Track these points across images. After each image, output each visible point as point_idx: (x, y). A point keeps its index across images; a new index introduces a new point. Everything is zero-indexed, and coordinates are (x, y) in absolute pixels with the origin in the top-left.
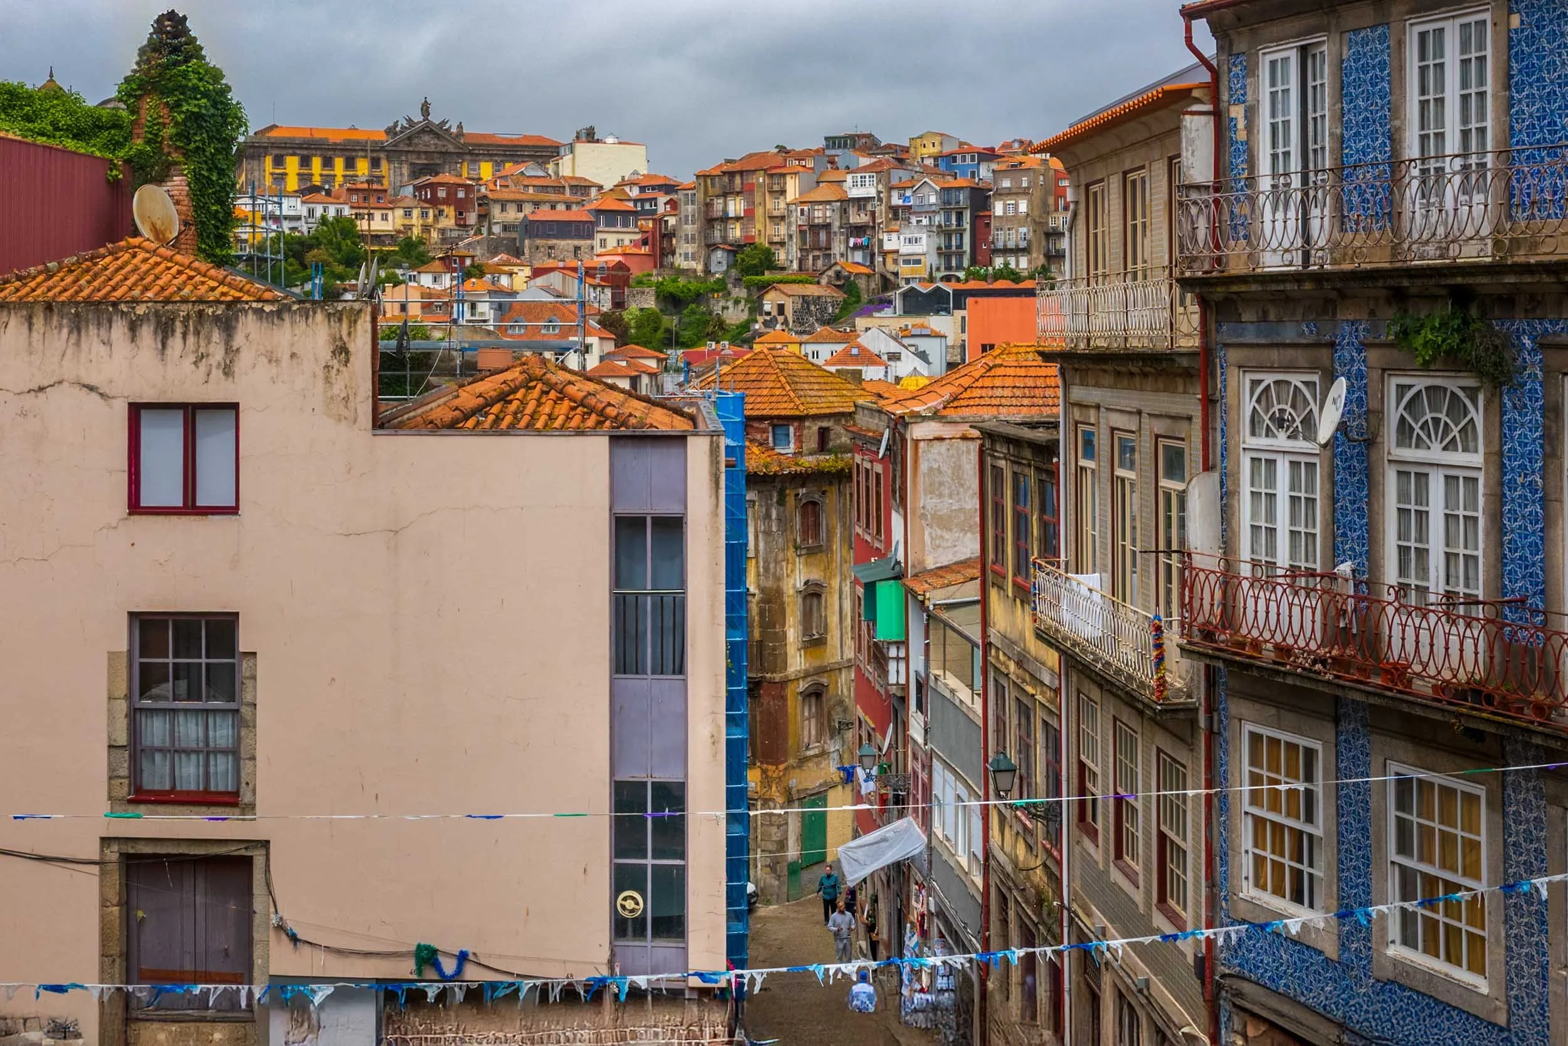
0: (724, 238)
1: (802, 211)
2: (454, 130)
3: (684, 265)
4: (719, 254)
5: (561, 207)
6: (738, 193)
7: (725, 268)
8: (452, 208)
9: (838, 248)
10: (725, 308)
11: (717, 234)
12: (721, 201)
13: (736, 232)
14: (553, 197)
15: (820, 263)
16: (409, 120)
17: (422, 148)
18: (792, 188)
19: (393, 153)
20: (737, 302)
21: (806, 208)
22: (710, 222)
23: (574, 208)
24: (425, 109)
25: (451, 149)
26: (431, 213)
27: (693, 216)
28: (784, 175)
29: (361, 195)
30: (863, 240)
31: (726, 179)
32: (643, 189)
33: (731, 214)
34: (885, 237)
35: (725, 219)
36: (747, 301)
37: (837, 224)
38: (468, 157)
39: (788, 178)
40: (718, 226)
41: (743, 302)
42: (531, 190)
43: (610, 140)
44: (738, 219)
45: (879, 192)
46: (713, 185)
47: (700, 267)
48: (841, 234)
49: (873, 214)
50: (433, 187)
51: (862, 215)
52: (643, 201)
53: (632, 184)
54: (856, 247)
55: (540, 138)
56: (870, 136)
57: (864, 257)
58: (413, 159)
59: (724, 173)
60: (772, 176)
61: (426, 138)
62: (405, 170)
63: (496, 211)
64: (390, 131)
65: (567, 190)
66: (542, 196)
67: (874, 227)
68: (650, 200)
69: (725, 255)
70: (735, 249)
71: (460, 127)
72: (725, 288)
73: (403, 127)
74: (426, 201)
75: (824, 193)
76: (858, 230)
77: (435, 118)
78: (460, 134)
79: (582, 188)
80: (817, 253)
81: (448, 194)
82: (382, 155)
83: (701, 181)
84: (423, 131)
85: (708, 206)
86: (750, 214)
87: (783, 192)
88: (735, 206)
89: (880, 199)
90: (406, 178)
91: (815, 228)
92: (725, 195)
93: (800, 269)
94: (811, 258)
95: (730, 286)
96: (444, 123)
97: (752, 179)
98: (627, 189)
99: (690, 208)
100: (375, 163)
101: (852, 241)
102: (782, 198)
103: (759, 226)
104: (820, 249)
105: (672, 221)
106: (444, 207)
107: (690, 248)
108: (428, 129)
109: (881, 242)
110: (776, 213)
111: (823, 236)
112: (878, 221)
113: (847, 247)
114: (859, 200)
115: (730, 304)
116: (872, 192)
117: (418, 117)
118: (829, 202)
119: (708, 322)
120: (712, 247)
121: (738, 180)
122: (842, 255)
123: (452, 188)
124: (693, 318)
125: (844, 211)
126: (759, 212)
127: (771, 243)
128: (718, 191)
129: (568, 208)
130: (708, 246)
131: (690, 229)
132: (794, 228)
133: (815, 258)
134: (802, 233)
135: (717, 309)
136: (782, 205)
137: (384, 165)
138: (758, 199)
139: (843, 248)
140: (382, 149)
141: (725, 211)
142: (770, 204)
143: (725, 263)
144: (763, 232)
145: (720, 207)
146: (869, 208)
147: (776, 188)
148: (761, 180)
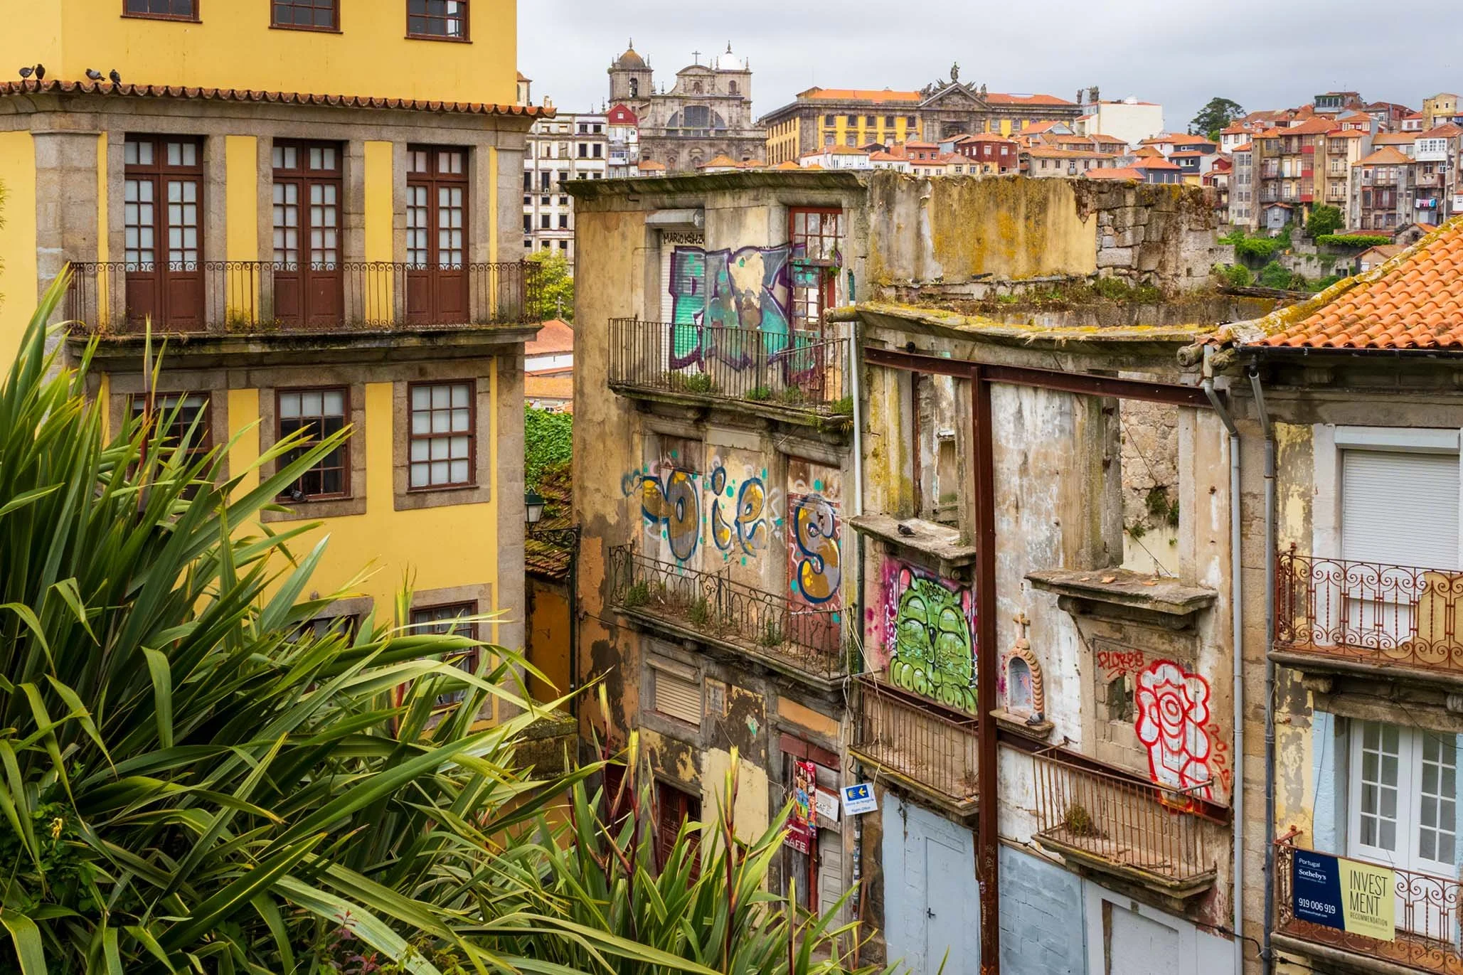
0: (1279, 197)
1: (1367, 174)
2: (979, 91)
3: (1238, 221)
4: (1277, 211)
5: (1093, 164)
6: (1295, 155)
7: (1282, 224)
8: (996, 164)
9: (1403, 208)
10: (1295, 264)
11: (1271, 192)
12: (1276, 162)
13: (1291, 191)
14: (1087, 154)
15: (1382, 222)
16: (941, 83)
17: (951, 108)
18: (1354, 151)
19: (926, 113)
20: (1310, 259)
21: (1370, 171)
22: (1265, 181)
23: (1105, 164)
24: (954, 73)
25: (977, 108)
26: (978, 168)
27: (1248, 176)
28: (1345, 139)
29: (917, 152)
30: (1430, 202)
31: (1282, 142)
32: (1177, 148)
33: (1287, 175)
34: (1456, 199)
35: (1280, 178)
36: (1320, 259)
37: (1402, 186)
38: (991, 116)
39: (1350, 142)
40: (1271, 185)
41: (1316, 259)
42: (1065, 147)
43: (1131, 100)
44: (1294, 179)
45: (1450, 157)
46: (1268, 147)
47: (1254, 223)
48: (1409, 195)
49: (1442, 178)
50: (980, 145)
51: (1429, 178)
52: (1179, 159)
53: (1162, 143)
54: (1422, 208)
55: (1048, 97)
56: (1357, 94)
57: (1430, 217)
58: (944, 117)
59: (1281, 136)
60: (1331, 139)
61: (956, 98)
62: (937, 127)
63: (1037, 166)
64: (925, 93)
65: (1097, 147)
66: (1075, 154)
67: (1443, 190)
68: (1187, 159)
69: (1283, 212)
70: (1293, 209)
71: (984, 88)
72: (1289, 245)
73: (936, 90)
74: (971, 156)
75: (1384, 156)
76: (1424, 192)
77: (963, 81)
78: (984, 95)
79: (1112, 146)
80: (1379, 212)
81: (993, 151)
82: (918, 115)
83: (1258, 143)
84: (952, 92)
85: (1264, 166)
86: (1308, 175)
87: (1343, 154)
88: (1292, 167)
89: (1451, 164)
90: (937, 135)
91: (1379, 190)
92: (1281, 157)
93: (1362, 228)
94: (1372, 217)
95: (1295, 243)
96: (971, 85)
97: (1307, 143)
98: (1157, 147)
99: (1245, 168)
100: (911, 122)
101: (1418, 202)
102: (1341, 160)
103: (1317, 186)
104: (1383, 209)
105: (1222, 180)
106: (989, 164)
107: (1244, 206)
108: (958, 91)
109: (1450, 204)
110: (1334, 174)
111: (1386, 197)
112: (1447, 183)
113: (1414, 207)
114: (1425, 163)
115: (1303, 260)
116: (1442, 156)
117: (948, 80)
118: (1396, 165)
119: (1291, 278)
120: (1266, 205)
121: (1295, 142)
122: (1408, 215)
123: (996, 146)
124: (1275, 275)
125: (1411, 174)
126: (1318, 173)
127: (1328, 202)
128: (1273, 152)
129: (1100, 165)
130: (1262, 204)
131: (1244, 187)
132: (1358, 189)
133: (1377, 218)
134: (1366, 196)
135: (1289, 264)
136: (1341, 167)
137: (918, 121)
138: (1317, 159)
139: (1409, 209)
140: (918, 109)
141: (1280, 171)
142: (1329, 164)
143: (1282, 220)
144: (1321, 192)
145: (1275, 168)
146: (1437, 170)
147: (1335, 150)
148: (1321, 143)
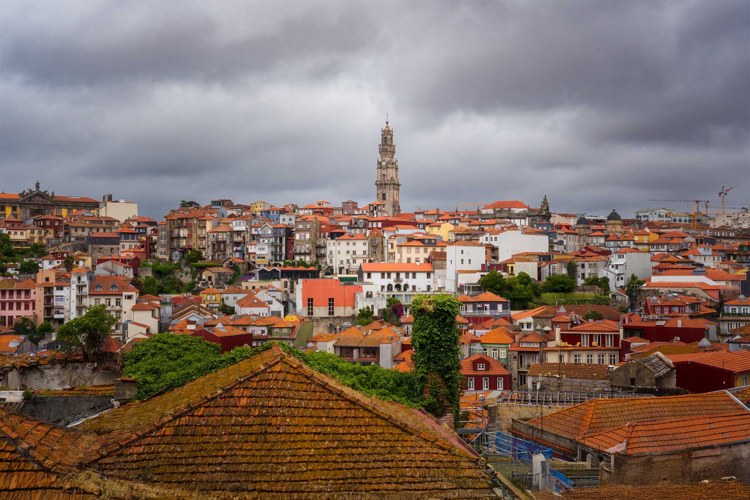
0: (178, 246)
1: (213, 235)
2: (50, 195)
3: (161, 257)
4: (177, 252)
5: (101, 230)
6: (185, 227)
7: (179, 258)
8: (52, 230)
9: (229, 251)
10: (181, 276)
11: (175, 244)
12: (177, 230)
13: (183, 243)
14: (98, 225)
15: (221, 257)
16: (30, 190)
17: (35, 202)
18: (209, 226)
19: (22, 205)
20: (187, 274)
21: (215, 234)
22: (172, 239)
23: (107, 231)
24: (38, 186)
25: (49, 203)
26: (43, 232)
27: (165, 236)
28: (205, 220)
29: (11, 223)
30: (240, 248)
31: (179, 221)
32: (139, 223)
33: (182, 236)
34: (249, 247)
35: (179, 238)
36: (191, 273)
37: (228, 241)
38: (56, 207)
39: (207, 221)
40: (175, 241)
41: (189, 274)
42: (88, 222)
43: (122, 201)
44: (184, 238)
45: (247, 229)
46: (174, 223)
47: (167, 258)
48: (230, 245)
49: (244, 237)
50: (44, 220)
51: (239, 238)
52: (139, 228)
53: (133, 221)
54: (237, 251)
55: (88, 198)
56: (230, 201)
57: (240, 255)
58: (31, 207)
59: (179, 219)
60: (200, 220)
61: (38, 198)
62: (28, 212)
63: (73, 231)
64: (22, 195)
65: (104, 223)
66: (92, 225)
67: (244, 243)
68: (142, 228)
69: (179, 253)
70: (184, 251)
71: (53, 193)
72: (180, 268)
73: (27, 193)
74: (40, 226)
75: (222, 228)
76: (238, 244)
77: (42, 190)
78: (53, 196)
79: (111, 222)
80: (219, 253)
81: (51, 224)
82: (17, 205)
83: (169, 222)
84: (36, 195)
85: (171, 232)
86: (190, 236)
87: (205, 227)
88: (183, 233)
89: (247, 232)
90: (28, 216)
91: (219, 243)
92: (179, 228)
93: (212, 259)
94: (217, 255)
95: (182, 266)
96: (46, 192)
97: (191, 222)
98: (131, 223)
99: (163, 233)
100: (14, 209)
101: (235, 248)
102: (204, 230)
103: (194, 241)
104: (221, 251)
105: (155, 238)
106: (49, 229)
107: (163, 250)
108: (40, 195)
109: (247, 249)
110: (201, 236)
111: (222, 246)
112: (246, 240)
113: (233, 250)
114: (238, 231)
115: (184, 274)
116: (244, 228)
117: (34, 189)
118: (225, 232)
119: (175, 282)
120: (173, 249)
121: (185, 222)
122: (231, 254)
123: (53, 221)
124: (169, 281)
125: (232, 236)
126: (194, 235)
127: (199, 248)
128: (176, 226)
129: (105, 231)
130: (171, 249)
131: (163, 241)
132: (210, 242)
133: (219, 255)
134: (214, 245)
135: (178, 276)
136: (204, 233)
137: (18, 209)
138: (194, 230)
139: (231, 251)
140: (18, 203)
141: (179, 234)
142: (199, 231)
143: (179, 256)
144: (195, 244)
145: (177, 233)
146: (242, 235)
147: (201, 225)
148: (195, 222)
